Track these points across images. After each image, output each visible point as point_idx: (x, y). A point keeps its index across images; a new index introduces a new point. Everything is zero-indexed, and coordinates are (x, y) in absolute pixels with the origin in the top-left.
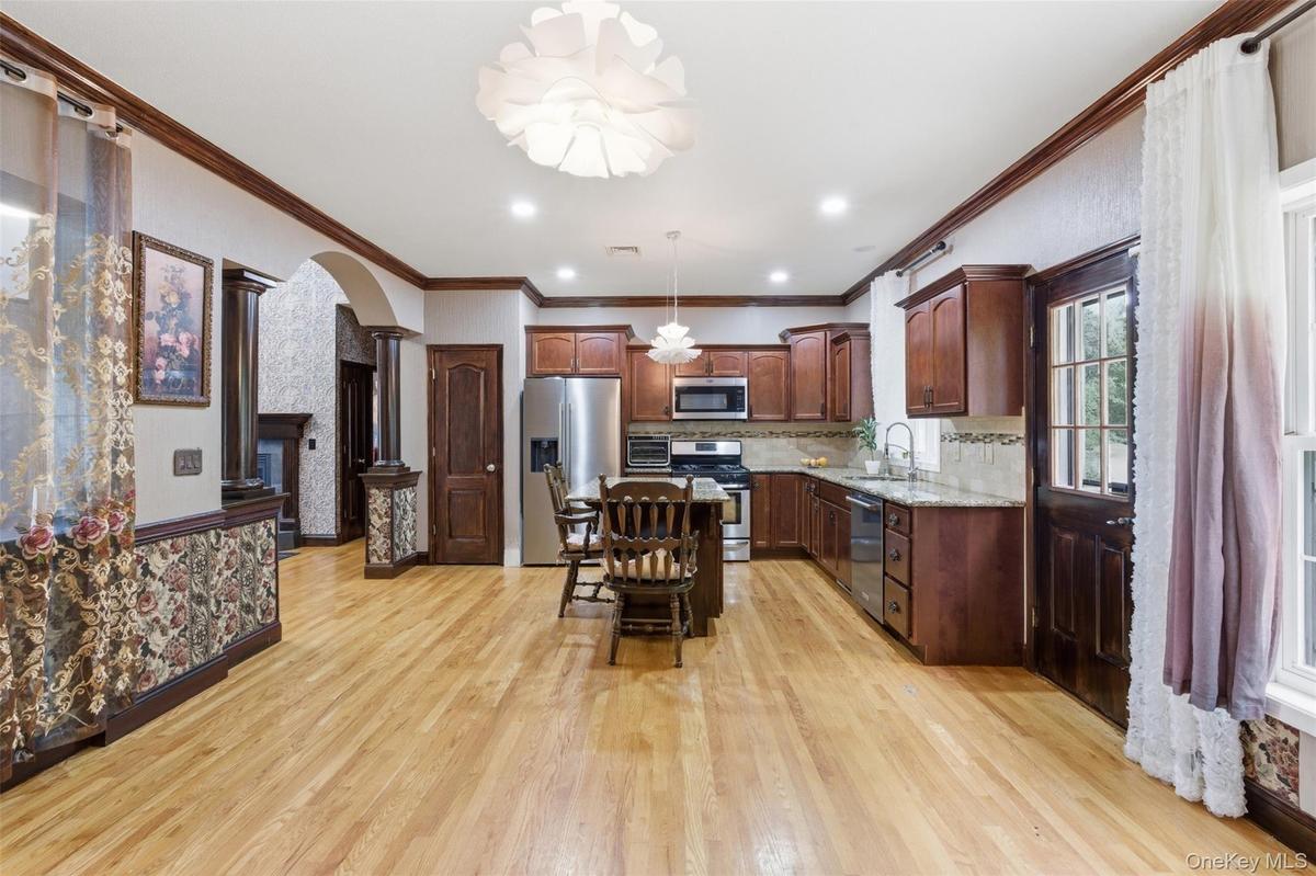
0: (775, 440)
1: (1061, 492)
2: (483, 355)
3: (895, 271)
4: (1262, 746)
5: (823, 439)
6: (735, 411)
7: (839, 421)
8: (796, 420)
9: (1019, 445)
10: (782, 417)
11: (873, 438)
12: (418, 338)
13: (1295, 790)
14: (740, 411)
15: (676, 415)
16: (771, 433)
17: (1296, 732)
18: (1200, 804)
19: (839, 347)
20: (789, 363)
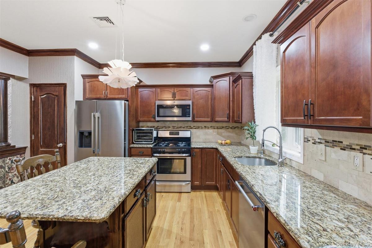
0: (207, 130)
2: (57, 89)
3: (269, 34)
5: (230, 130)
6: (186, 117)
7: (236, 122)
8: (216, 121)
10: (209, 119)
11: (254, 133)
12: (26, 80)
14: (188, 117)
15: (157, 119)
16: (205, 127)
19: (237, 84)
20: (212, 93)
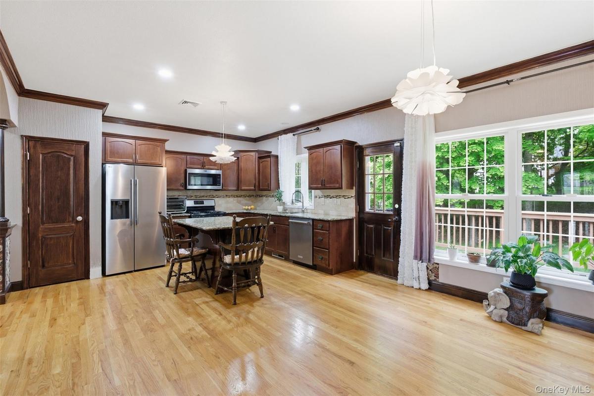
1: (368, 213)
2: (73, 147)
3: (292, 134)
4: (430, 270)
6: (216, 185)
7: (262, 190)
8: (242, 190)
9: (352, 199)
10: (235, 188)
13: (438, 278)
14: (218, 185)
15: (188, 187)
16: (227, 196)
17: (438, 264)
18: (420, 289)
19: (263, 160)
20: (238, 165)
